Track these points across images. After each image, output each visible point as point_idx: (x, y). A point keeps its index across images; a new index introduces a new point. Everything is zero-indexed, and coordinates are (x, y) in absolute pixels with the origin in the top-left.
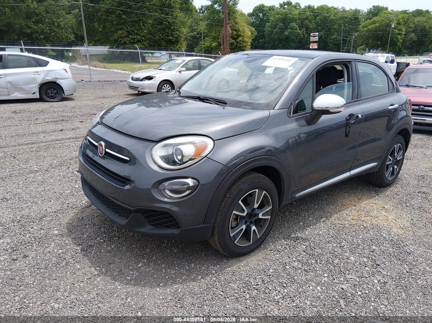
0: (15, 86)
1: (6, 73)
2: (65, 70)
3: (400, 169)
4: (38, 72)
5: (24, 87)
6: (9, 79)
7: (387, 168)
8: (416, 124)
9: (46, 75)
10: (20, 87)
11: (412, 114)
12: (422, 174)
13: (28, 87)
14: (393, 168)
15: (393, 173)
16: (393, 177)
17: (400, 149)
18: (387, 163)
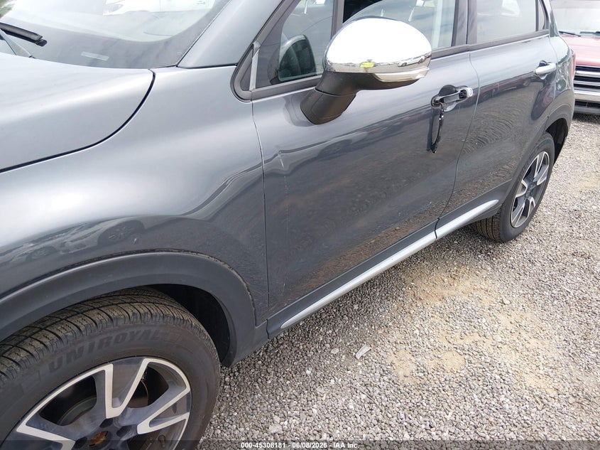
3: (539, 203)
7: (516, 205)
8: (579, 103)
11: (575, 85)
12: (575, 207)
14: (527, 203)
15: (525, 213)
16: (525, 220)
17: (544, 162)
18: (517, 196)
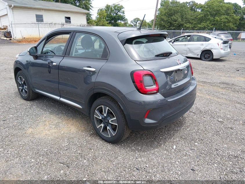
0: (190, 51)
1: (189, 43)
2: (218, 44)
4: (203, 44)
5: (194, 51)
6: (189, 46)
9: (206, 46)
10: (192, 51)
13: (196, 52)
18: (95, 116)
